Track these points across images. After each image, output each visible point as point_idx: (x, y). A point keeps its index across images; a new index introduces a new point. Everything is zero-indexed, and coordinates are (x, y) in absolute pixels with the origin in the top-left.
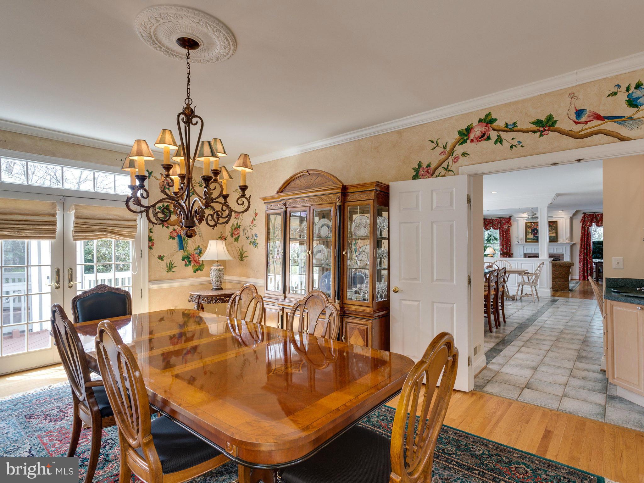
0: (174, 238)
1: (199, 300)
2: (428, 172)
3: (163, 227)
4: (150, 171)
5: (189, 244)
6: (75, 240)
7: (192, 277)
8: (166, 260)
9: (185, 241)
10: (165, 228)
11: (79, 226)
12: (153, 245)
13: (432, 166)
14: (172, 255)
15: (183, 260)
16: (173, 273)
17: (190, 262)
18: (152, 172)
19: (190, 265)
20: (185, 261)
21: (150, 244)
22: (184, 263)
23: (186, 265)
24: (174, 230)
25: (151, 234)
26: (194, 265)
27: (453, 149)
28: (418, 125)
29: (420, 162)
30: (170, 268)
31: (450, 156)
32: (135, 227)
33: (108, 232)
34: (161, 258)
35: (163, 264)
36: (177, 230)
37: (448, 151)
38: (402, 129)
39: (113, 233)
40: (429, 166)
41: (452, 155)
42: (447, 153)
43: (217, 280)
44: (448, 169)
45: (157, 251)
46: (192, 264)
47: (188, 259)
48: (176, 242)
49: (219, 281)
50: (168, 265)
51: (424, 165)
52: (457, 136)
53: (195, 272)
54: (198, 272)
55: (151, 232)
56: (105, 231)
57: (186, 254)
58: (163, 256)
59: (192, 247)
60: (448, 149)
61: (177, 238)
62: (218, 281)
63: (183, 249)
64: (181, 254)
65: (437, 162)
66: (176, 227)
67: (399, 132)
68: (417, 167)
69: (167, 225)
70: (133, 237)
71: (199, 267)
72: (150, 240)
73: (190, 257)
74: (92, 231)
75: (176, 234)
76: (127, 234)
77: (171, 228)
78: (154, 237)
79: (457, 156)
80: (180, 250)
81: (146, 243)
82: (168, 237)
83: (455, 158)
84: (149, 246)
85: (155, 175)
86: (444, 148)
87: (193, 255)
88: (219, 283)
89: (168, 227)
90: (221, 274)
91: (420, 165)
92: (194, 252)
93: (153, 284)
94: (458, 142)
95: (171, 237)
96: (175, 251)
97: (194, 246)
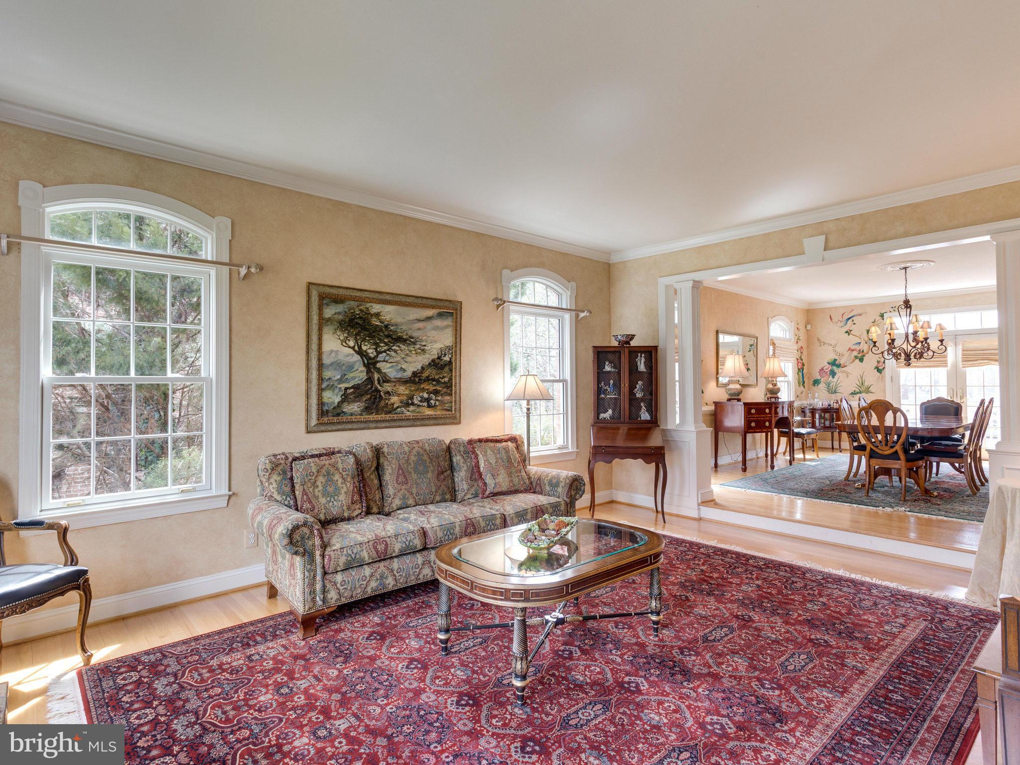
11: (965, 356)
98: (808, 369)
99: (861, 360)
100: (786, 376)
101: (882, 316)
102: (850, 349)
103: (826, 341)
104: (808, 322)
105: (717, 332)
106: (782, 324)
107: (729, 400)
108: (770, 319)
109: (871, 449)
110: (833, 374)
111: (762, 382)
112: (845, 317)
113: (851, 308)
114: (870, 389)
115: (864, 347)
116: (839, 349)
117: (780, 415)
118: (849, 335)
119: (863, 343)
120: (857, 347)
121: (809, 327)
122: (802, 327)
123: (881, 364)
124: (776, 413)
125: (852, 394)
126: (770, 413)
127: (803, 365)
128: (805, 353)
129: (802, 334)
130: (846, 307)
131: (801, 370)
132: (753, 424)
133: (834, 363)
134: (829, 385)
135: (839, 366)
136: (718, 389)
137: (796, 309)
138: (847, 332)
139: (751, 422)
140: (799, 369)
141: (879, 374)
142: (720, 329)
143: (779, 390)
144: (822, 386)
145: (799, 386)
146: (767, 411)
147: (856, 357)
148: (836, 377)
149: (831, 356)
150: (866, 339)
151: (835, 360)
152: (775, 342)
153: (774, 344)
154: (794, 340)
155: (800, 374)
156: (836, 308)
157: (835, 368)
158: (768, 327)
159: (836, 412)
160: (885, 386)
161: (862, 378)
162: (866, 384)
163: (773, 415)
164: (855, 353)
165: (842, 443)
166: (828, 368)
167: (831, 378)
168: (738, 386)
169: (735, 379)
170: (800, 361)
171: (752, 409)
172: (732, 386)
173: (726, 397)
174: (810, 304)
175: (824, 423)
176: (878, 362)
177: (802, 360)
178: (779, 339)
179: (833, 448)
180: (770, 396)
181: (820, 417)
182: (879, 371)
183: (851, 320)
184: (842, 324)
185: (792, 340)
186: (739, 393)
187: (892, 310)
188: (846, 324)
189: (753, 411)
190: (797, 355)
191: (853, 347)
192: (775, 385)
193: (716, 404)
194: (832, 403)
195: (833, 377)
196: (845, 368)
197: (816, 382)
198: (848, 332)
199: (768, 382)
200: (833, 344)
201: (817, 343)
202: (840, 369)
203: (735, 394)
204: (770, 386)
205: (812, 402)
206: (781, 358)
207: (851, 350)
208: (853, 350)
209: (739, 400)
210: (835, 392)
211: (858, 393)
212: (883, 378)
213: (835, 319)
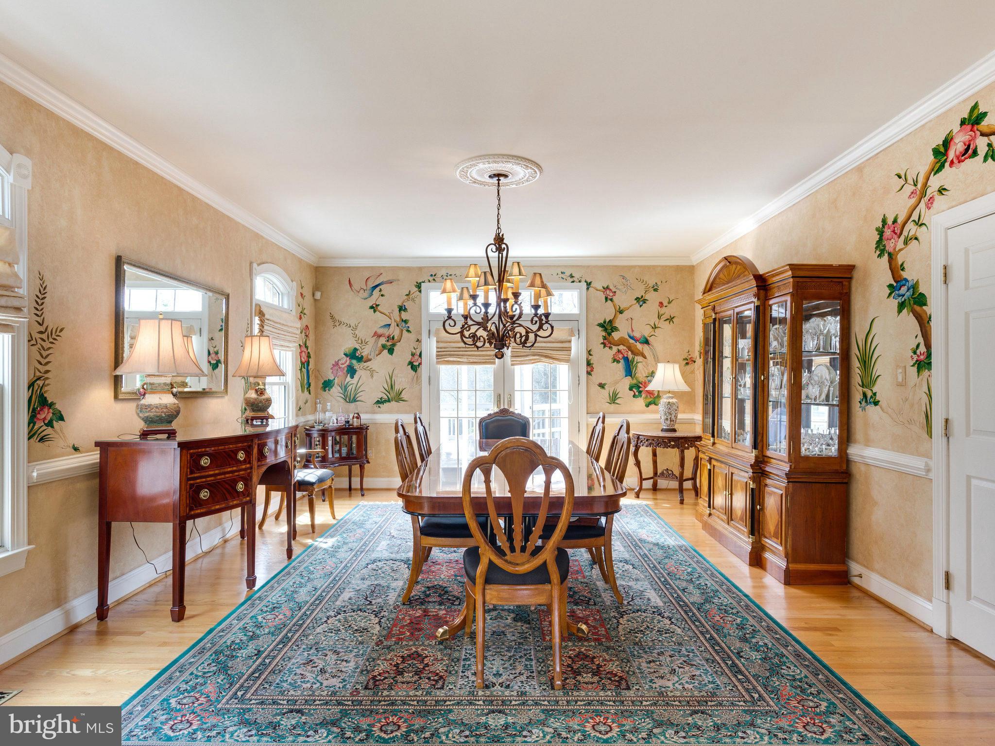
0: (618, 362)
1: (637, 441)
2: (894, 231)
3: (604, 348)
4: (589, 282)
5: (638, 369)
6: (512, 365)
7: (643, 412)
8: (609, 389)
9: (634, 365)
10: (607, 349)
11: (515, 350)
12: (592, 370)
13: (900, 221)
14: (616, 382)
15: (631, 389)
16: (617, 405)
17: (640, 392)
18: (591, 282)
19: (641, 396)
20: (634, 391)
21: (589, 369)
22: (632, 393)
23: (634, 396)
24: (619, 351)
25: (590, 357)
26: (646, 397)
27: (925, 185)
28: (881, 151)
29: (884, 215)
30: (614, 398)
31: (922, 198)
32: (569, 349)
33: (542, 356)
34: (602, 386)
35: (605, 393)
36: (623, 351)
37: (919, 188)
38: (863, 163)
39: (546, 357)
40: (895, 221)
41: (925, 196)
42: (918, 192)
43: (665, 417)
44: (920, 223)
45: (597, 378)
46: (643, 396)
47: (638, 389)
48: (621, 365)
49: (669, 419)
50: (611, 395)
51: (890, 221)
52: (931, 158)
53: (647, 406)
54: (652, 407)
55: (590, 355)
56: (539, 355)
57: (635, 381)
58: (605, 384)
59: (643, 373)
60: (919, 186)
61: (622, 361)
62: (667, 419)
63: (631, 376)
64: (628, 381)
65: (906, 211)
66: (621, 347)
67: (859, 169)
68: (881, 226)
69: (609, 345)
70: (567, 361)
71: (653, 399)
72: (589, 364)
73: (641, 385)
74: (527, 356)
75: (621, 356)
76: (561, 357)
77: (615, 349)
78: (593, 360)
79: (931, 196)
80: (626, 376)
81: (584, 368)
82: (611, 360)
83: (929, 200)
84: (587, 372)
85: (594, 286)
86: (915, 185)
87: (645, 383)
88: (669, 422)
89: (610, 348)
90: (672, 409)
91: (884, 221)
92: (646, 379)
93: (591, 418)
94: (933, 170)
95: (615, 360)
96: (618, 378)
97: (647, 371)
98: (316, 364)
99: (391, 351)
100: (283, 374)
101: (419, 286)
102: (375, 334)
103: (343, 320)
104: (316, 288)
105: (119, 261)
106: (275, 281)
107: (144, 435)
108: (255, 265)
109: (491, 563)
110: (352, 371)
111: (237, 386)
112: (371, 284)
113: (378, 271)
114: (402, 396)
115: (395, 331)
116: (362, 333)
117: (271, 460)
118: (375, 311)
119: (393, 324)
120: (386, 332)
121: (318, 295)
122: (308, 293)
123: (416, 357)
124: (262, 456)
125: (378, 402)
126: (247, 460)
127: (309, 356)
128: (312, 336)
129: (308, 303)
130: (372, 268)
131: (305, 365)
132: (204, 494)
133: (353, 354)
134: (346, 390)
135: (360, 359)
136: (119, 406)
137: (300, 261)
138: (372, 307)
139: (200, 488)
140: (302, 363)
141: (413, 373)
142: (126, 255)
143: (269, 402)
144: (336, 390)
145: (303, 391)
146: (241, 456)
147: (384, 347)
148: (356, 377)
149: (350, 344)
150: (398, 319)
151: (356, 350)
152: (264, 309)
153: (261, 314)
154: (295, 313)
155: (304, 370)
156: (358, 269)
157: (354, 362)
158: (251, 280)
159: (357, 433)
160: (421, 390)
161: (391, 378)
162: (397, 387)
163: (255, 463)
164: (383, 341)
165: (365, 479)
166: (345, 362)
167: (349, 378)
168: (168, 400)
169: (162, 380)
170: (304, 349)
171: (201, 455)
172: (152, 399)
173: (140, 425)
174: (322, 257)
175: (340, 451)
176: (413, 355)
177: (307, 348)
178: (270, 306)
179: (350, 489)
180: (252, 414)
181: (335, 443)
182: (414, 367)
183: (378, 289)
184: (366, 294)
185: (294, 312)
186: (172, 415)
187: (431, 279)
188: (371, 294)
189: (205, 461)
190: (299, 338)
191: (380, 331)
192: (261, 392)
193: (104, 447)
194: (351, 417)
195: (352, 377)
196: (366, 364)
197: (327, 385)
198: (374, 308)
199: (249, 386)
200: (353, 325)
201: (330, 323)
202: (362, 364)
203: (160, 420)
204: (252, 395)
205: (320, 416)
206: (275, 342)
207: (378, 336)
208: (380, 336)
209: (171, 434)
210: (355, 400)
211: (385, 401)
212: (418, 379)
213: (356, 286)
